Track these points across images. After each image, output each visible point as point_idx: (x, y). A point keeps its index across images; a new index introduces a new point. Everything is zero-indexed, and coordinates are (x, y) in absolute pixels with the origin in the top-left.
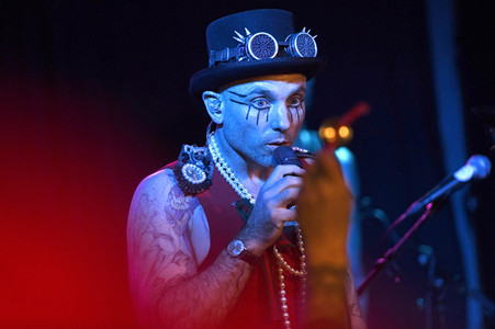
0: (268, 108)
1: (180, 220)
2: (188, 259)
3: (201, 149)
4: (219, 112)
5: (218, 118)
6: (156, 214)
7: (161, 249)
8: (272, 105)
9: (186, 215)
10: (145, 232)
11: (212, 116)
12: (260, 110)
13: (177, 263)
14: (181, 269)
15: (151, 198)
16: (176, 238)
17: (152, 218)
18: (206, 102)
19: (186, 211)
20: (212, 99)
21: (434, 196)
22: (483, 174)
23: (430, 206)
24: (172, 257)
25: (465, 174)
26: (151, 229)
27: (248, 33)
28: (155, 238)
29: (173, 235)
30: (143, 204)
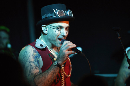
2: (39, 68)
4: (47, 31)
7: (31, 66)
8: (62, 29)
10: (27, 61)
13: (36, 69)
14: (38, 70)
15: (28, 52)
18: (42, 28)
19: (38, 56)
20: (44, 27)
24: (35, 67)
28: (30, 63)
29: (34, 62)
30: (25, 54)
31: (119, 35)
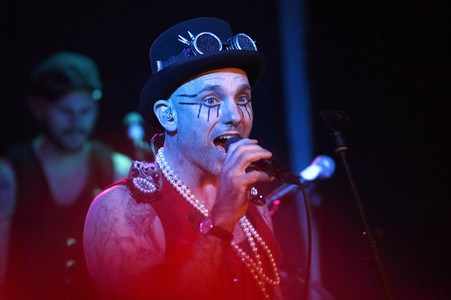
0: (219, 105)
1: (142, 223)
3: (151, 165)
4: (172, 120)
5: (170, 126)
6: (116, 220)
8: (222, 103)
9: (147, 220)
10: (107, 240)
11: (165, 126)
12: (210, 107)
15: (109, 208)
16: (137, 239)
17: (112, 225)
18: (157, 112)
19: (147, 216)
20: (163, 107)
21: (282, 193)
22: (328, 174)
23: (277, 202)
25: (311, 173)
26: (113, 235)
27: (192, 36)
28: (118, 243)
29: (134, 236)
30: (101, 215)
31: (340, 140)
